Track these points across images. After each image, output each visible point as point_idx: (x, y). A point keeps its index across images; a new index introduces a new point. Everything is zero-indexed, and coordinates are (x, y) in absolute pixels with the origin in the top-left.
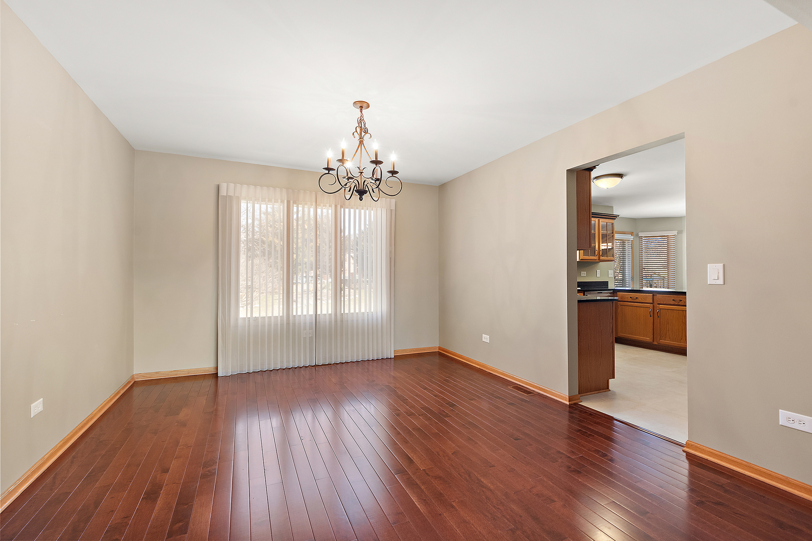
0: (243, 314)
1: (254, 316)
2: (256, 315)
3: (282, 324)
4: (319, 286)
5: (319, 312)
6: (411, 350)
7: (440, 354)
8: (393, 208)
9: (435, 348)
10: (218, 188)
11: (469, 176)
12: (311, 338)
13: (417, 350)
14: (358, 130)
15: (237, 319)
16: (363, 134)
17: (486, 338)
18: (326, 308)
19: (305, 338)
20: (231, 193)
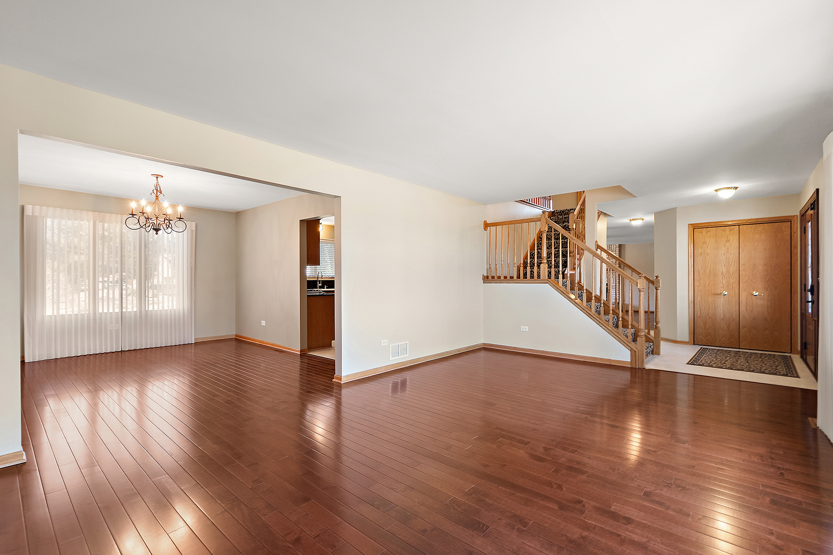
0: (49, 312)
1: (60, 314)
2: (62, 312)
3: (89, 320)
4: (124, 292)
5: (124, 310)
6: (211, 338)
7: (236, 340)
8: (194, 229)
9: (232, 335)
10: (23, 208)
11: (254, 210)
12: (117, 331)
13: (215, 337)
14: (155, 191)
15: (43, 317)
16: (158, 193)
17: (263, 323)
18: (131, 306)
19: (111, 331)
20: (37, 213)
